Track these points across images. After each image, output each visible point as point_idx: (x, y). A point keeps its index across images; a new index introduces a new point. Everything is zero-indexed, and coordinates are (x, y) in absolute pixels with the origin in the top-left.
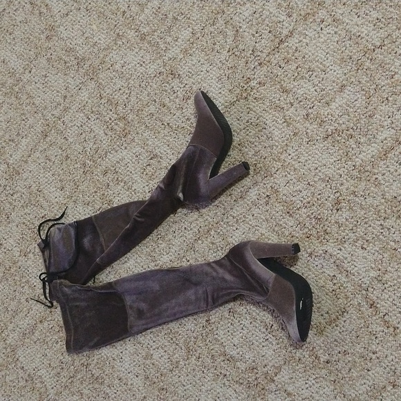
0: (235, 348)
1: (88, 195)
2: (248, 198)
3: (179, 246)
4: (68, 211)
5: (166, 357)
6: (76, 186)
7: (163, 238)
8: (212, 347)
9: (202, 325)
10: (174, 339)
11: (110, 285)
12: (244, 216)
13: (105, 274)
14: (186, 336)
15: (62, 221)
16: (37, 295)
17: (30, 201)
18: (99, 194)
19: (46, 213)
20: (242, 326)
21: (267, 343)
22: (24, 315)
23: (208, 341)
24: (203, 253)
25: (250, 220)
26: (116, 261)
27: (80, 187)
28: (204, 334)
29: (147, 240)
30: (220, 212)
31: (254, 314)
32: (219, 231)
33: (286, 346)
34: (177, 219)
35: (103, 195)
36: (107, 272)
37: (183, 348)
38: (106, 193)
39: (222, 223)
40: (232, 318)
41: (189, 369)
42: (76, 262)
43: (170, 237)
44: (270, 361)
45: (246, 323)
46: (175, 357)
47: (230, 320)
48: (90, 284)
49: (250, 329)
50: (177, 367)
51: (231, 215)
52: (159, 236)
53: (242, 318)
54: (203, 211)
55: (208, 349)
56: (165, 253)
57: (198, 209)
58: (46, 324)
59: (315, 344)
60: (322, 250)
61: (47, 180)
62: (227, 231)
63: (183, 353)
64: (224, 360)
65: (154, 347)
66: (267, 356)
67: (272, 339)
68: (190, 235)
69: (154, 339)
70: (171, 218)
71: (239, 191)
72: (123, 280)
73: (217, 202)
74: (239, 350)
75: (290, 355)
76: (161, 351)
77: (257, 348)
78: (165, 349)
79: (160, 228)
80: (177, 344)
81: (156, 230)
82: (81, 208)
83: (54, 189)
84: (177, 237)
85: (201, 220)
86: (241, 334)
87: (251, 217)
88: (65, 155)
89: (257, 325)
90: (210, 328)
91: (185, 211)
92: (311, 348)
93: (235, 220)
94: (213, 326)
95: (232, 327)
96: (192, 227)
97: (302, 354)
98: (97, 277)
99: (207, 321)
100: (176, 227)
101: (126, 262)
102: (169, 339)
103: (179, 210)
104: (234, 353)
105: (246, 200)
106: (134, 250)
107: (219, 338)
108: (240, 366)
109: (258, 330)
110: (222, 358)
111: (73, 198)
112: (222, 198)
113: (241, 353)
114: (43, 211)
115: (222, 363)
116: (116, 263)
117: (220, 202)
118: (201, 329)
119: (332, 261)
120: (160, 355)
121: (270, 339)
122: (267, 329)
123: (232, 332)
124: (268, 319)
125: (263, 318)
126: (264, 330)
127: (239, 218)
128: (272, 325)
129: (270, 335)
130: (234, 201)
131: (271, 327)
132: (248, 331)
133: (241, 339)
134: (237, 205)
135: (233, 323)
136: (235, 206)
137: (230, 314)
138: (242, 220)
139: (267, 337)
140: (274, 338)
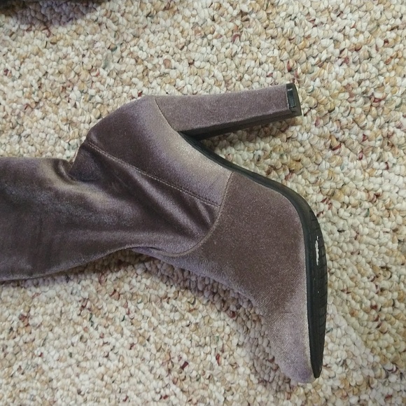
20: (107, 348)
28: (10, 350)
31: (145, 325)
40: (86, 323)
45: (121, 343)
47: (79, 329)
49: (127, 360)
53: (112, 328)
60: (367, 191)
86: (102, 369)
89: (147, 356)
90: (28, 338)
94: (35, 333)
95: (82, 345)
109: (144, 368)
119: (389, 225)
121: (172, 398)
122: (169, 371)
123: (80, 358)
124: (178, 346)
125: (167, 340)
126: (163, 371)
127: (150, 66)
128: (186, 364)
129: (173, 387)
130: (147, 16)
131: (183, 368)
132: (121, 365)
133: (99, 382)
134: (154, 27)
135: (86, 335)
136: (147, 31)
137: (85, 312)
138: (157, 73)
139: (167, 392)
140: (184, 398)
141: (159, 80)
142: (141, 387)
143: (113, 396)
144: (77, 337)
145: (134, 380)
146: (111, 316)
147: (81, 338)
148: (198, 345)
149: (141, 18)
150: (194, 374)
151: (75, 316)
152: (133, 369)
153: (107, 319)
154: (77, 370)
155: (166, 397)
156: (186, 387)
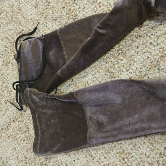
1: (57, 10)
3: (142, 62)
4: (40, 27)
6: (47, 3)
7: (124, 54)
11: (71, 95)
13: (66, 86)
15: (35, 35)
16: (12, 99)
17: (12, 18)
19: (22, 28)
22: (3, 113)
26: (76, 74)
27: (50, 4)
29: (107, 55)
34: (142, 33)
35: (70, 10)
36: (68, 84)
38: (72, 9)
42: (42, 73)
43: (132, 52)
48: (53, 93)
52: (120, 52)
56: (125, 70)
58: (17, 123)
70: (136, 31)
72: (78, 92)
79: (122, 43)
81: (117, 46)
82: (50, 23)
83: (30, 7)
84: (139, 53)
91: (152, 23)
98: (58, 88)
100: (140, 41)
101: (85, 76)
103: (146, 23)
106: (93, 65)
111: (44, 15)
114: (21, 27)
116: (76, 76)
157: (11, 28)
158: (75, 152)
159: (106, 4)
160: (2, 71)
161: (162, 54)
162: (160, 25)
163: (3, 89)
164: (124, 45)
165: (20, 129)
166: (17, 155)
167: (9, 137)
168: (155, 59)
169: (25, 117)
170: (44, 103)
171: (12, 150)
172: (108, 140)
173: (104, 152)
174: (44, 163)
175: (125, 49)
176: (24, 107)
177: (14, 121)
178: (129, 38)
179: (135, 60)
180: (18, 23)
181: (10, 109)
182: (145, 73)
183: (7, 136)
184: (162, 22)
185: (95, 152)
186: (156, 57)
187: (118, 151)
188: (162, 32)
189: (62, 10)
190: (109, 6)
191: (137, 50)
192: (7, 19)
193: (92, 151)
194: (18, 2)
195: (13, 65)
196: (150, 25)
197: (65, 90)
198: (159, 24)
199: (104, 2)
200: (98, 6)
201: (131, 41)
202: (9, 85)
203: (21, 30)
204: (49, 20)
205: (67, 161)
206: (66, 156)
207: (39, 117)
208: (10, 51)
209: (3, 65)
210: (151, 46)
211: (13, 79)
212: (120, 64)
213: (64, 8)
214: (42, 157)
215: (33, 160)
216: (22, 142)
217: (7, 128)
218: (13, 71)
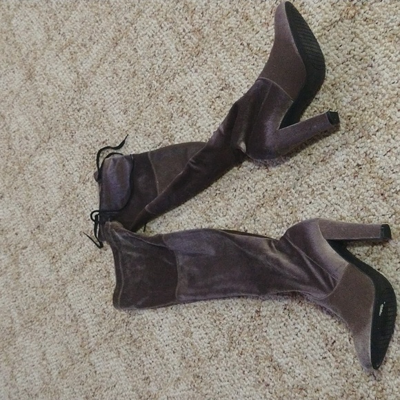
0: (284, 355)
1: (150, 124)
2: (332, 163)
3: (239, 209)
4: (129, 141)
5: (207, 340)
6: (139, 112)
7: (222, 195)
8: (258, 346)
9: (250, 315)
10: (218, 322)
11: (159, 238)
12: (323, 187)
13: (157, 224)
14: (231, 323)
15: (122, 151)
18: (161, 126)
19: (107, 138)
20: (297, 331)
21: (324, 362)
22: (77, 249)
23: (254, 337)
24: (265, 225)
25: (329, 195)
26: (169, 211)
27: (143, 114)
28: (251, 327)
29: (204, 193)
30: (293, 175)
32: (288, 200)
33: (347, 374)
34: (240, 175)
35: (165, 127)
36: (159, 222)
37: (226, 336)
38: (169, 126)
39: (293, 191)
40: (287, 317)
41: (229, 364)
42: (128, 203)
43: (230, 195)
44: (324, 387)
46: (216, 343)
47: (283, 319)
48: (141, 231)
49: (306, 337)
50: (216, 356)
51: (306, 182)
52: (218, 192)
53: (299, 321)
54: (273, 170)
55: (254, 346)
56: (221, 215)
57: (267, 166)
59: (386, 385)
61: (112, 99)
62: (298, 203)
63: (226, 342)
64: (269, 367)
65: (195, 325)
66: (321, 378)
67: (331, 360)
68: (252, 198)
69: (197, 316)
70: (234, 172)
71: (322, 151)
73: (291, 161)
74: (288, 360)
75: (351, 387)
76: (201, 331)
77: (310, 364)
78: (207, 331)
79: (220, 182)
80: (220, 329)
81: (215, 184)
82: (142, 139)
83: (118, 111)
84: (237, 197)
85: (268, 181)
86: (295, 341)
87: (331, 190)
88: (132, 70)
89: (316, 336)
90: (260, 322)
91: (251, 165)
92: (380, 388)
93: (310, 190)
94: (263, 320)
95: (285, 328)
96: (256, 188)
97: (366, 392)
98: (148, 225)
99: (257, 312)
100: (237, 184)
101: (179, 215)
102: (212, 320)
103: (245, 163)
104: (282, 361)
105: (328, 165)
106: (188, 202)
107: (268, 338)
108: (287, 380)
109: (315, 342)
110: (267, 363)
111: (136, 126)
112: (299, 157)
113: (290, 364)
114: (105, 135)
115: (267, 369)
116: (169, 213)
117: (295, 162)
118: (249, 320)
120: (200, 336)
121: (328, 358)
122: (327, 345)
123: (284, 335)
124: (331, 332)
125: (325, 329)
126: (323, 345)
127: (315, 189)
128: (335, 341)
129: (329, 353)
130: (314, 164)
131: (333, 343)
132: (303, 340)
133: (293, 347)
134: (317, 170)
135: (287, 323)
136: (313, 171)
137: (286, 311)
138: (319, 193)
139: (326, 355)
140: (334, 359)
141: (319, 196)
142: (313, 352)
143: (300, 356)
144: (283, 324)
145: (310, 348)
146: (298, 314)
147: (285, 324)
148: (340, 333)
149: (311, 165)
150: (339, 347)
151: (281, 313)
152: (309, 342)
153: (297, 316)
154: (283, 341)
155: (325, 358)
156: (335, 354)
157: (92, 134)
158: (164, 309)
159: (206, 130)
160: (78, 190)
161: (258, 203)
162: (258, 169)
163: (78, 216)
164: (222, 184)
165: (98, 273)
166: (93, 308)
167: (83, 282)
168: (252, 208)
169: (105, 258)
170: (128, 243)
171: (86, 300)
172: (197, 298)
173: (195, 311)
174: (126, 321)
175: (223, 190)
176: (105, 244)
177: (91, 261)
178: (227, 178)
179: (233, 204)
180: (102, 130)
181: (86, 244)
182: (241, 222)
183: (80, 281)
184: (260, 166)
185: (185, 310)
186: (252, 205)
187: (210, 311)
188: (259, 177)
189: (156, 125)
190: (209, 134)
191: (235, 194)
192: (87, 120)
193: (183, 309)
194: (102, 101)
195: (92, 185)
196: (249, 166)
197: (155, 228)
198: (257, 167)
199: (204, 127)
200: (197, 131)
201: (229, 181)
202: (86, 211)
203: (104, 139)
204: (141, 135)
205: (154, 319)
206: (153, 313)
207: (123, 260)
208: (89, 165)
209: (79, 182)
210: (248, 192)
211: (91, 204)
212: (217, 206)
213: (159, 123)
214: (124, 313)
215: (114, 315)
216: (100, 290)
217: (82, 269)
218: (92, 193)
